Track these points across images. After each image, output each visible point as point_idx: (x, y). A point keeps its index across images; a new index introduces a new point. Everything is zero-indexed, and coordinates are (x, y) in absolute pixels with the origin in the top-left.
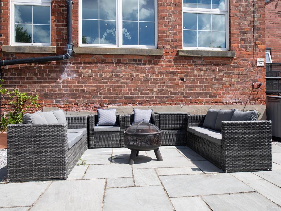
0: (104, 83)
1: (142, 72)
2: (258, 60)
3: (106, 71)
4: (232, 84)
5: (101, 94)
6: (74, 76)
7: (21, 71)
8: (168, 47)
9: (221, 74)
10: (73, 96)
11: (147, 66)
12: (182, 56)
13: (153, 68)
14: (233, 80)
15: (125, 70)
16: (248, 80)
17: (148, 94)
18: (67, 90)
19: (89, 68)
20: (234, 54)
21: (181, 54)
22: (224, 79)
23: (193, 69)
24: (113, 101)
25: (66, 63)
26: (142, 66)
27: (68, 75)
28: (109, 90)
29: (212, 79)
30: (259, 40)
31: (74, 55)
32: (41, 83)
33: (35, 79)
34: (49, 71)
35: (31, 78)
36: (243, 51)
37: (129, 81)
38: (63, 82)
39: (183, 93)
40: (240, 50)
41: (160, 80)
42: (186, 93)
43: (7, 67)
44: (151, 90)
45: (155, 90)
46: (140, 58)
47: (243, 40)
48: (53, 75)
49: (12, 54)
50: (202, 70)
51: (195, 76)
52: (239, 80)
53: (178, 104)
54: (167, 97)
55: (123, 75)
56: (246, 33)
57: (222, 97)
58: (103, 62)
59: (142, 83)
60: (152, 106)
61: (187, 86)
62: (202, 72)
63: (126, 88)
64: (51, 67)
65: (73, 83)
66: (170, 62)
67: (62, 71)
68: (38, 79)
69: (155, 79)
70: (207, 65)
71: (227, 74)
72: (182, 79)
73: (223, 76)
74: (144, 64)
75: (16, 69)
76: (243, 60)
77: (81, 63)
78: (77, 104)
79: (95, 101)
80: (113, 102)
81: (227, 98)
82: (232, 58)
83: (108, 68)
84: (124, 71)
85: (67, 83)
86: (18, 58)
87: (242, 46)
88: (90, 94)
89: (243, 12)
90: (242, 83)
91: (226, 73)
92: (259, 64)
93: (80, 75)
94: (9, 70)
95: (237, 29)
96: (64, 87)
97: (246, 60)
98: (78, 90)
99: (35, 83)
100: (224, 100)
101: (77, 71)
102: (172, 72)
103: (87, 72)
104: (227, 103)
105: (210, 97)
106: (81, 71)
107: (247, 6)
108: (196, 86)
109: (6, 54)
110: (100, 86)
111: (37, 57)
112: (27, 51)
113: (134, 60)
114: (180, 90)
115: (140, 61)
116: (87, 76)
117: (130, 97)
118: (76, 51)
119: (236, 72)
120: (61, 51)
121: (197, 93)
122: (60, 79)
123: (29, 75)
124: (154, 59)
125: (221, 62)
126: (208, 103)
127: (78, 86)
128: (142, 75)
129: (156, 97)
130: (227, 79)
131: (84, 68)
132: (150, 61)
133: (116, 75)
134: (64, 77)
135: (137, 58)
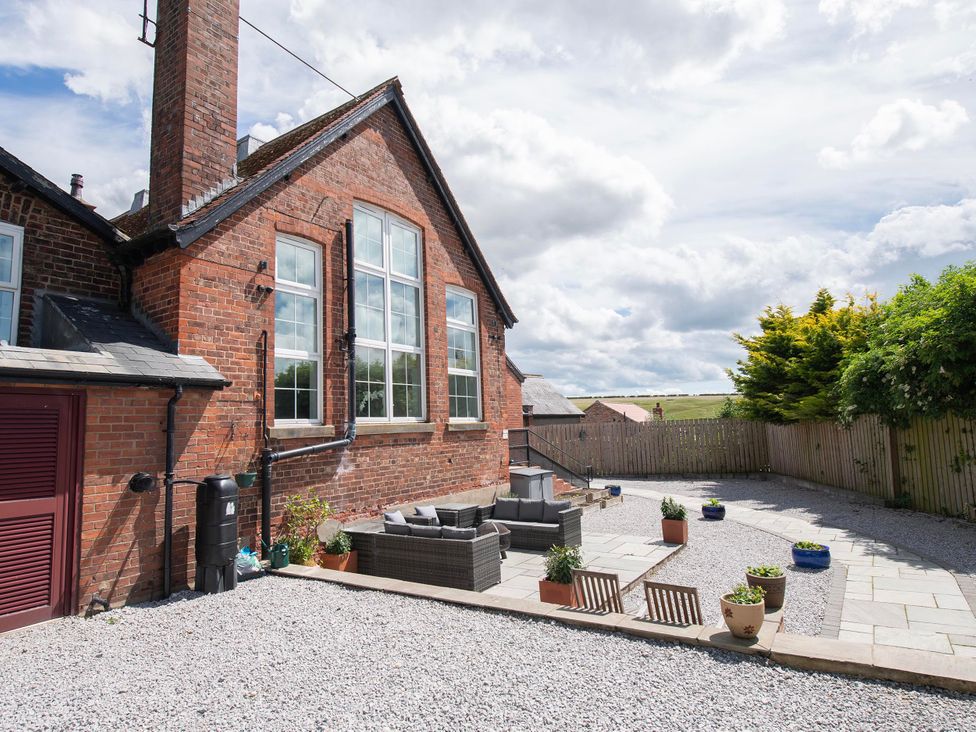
0: (383, 474)
1: (417, 455)
2: (504, 431)
3: (385, 458)
4: (487, 461)
5: (379, 491)
7: (290, 467)
8: (438, 420)
9: (479, 450)
10: (351, 498)
11: (421, 446)
12: (450, 431)
13: (425, 449)
14: (487, 457)
15: (401, 454)
17: (422, 484)
18: (343, 491)
19: (367, 455)
20: (488, 426)
21: (450, 429)
22: (481, 456)
23: (457, 447)
24: (391, 499)
26: (416, 447)
28: (386, 484)
29: (472, 458)
32: (314, 483)
33: (308, 479)
34: (325, 464)
35: (303, 478)
37: (405, 469)
38: (339, 480)
39: (451, 479)
40: (491, 421)
41: (432, 463)
42: (454, 478)
44: (425, 479)
45: (428, 477)
46: (415, 436)
47: (492, 408)
48: (328, 469)
49: (281, 441)
50: (465, 447)
51: (460, 455)
52: (492, 456)
53: (448, 493)
54: (439, 486)
55: (400, 461)
57: (480, 478)
58: (381, 444)
59: (417, 470)
61: (454, 469)
62: (465, 450)
63: (403, 479)
64: (326, 457)
65: (350, 478)
66: (439, 439)
67: (338, 462)
68: (311, 477)
69: (428, 464)
70: (468, 441)
72: (450, 461)
73: (480, 453)
74: (419, 444)
76: (494, 432)
77: (358, 449)
78: (354, 510)
82: (486, 431)
83: (386, 452)
84: (399, 456)
85: (345, 479)
88: (368, 493)
89: (491, 376)
90: (494, 460)
91: (482, 449)
92: (504, 437)
93: (358, 466)
95: (488, 396)
96: (340, 486)
97: (496, 433)
98: (355, 489)
99: (307, 484)
100: (482, 482)
101: (354, 461)
102: (442, 453)
103: (364, 460)
104: (485, 486)
106: (359, 459)
108: (461, 468)
109: (277, 441)
110: (378, 480)
112: (302, 436)
113: (410, 440)
114: (449, 475)
115: (414, 440)
116: (365, 467)
119: (489, 447)
121: (462, 477)
122: (336, 474)
123: (301, 472)
124: (426, 437)
125: (478, 435)
127: (355, 483)
128: (417, 459)
129: (432, 487)
130: (483, 456)
131: (362, 456)
132: (423, 440)
133: (393, 462)
134: (340, 470)
135: (412, 437)
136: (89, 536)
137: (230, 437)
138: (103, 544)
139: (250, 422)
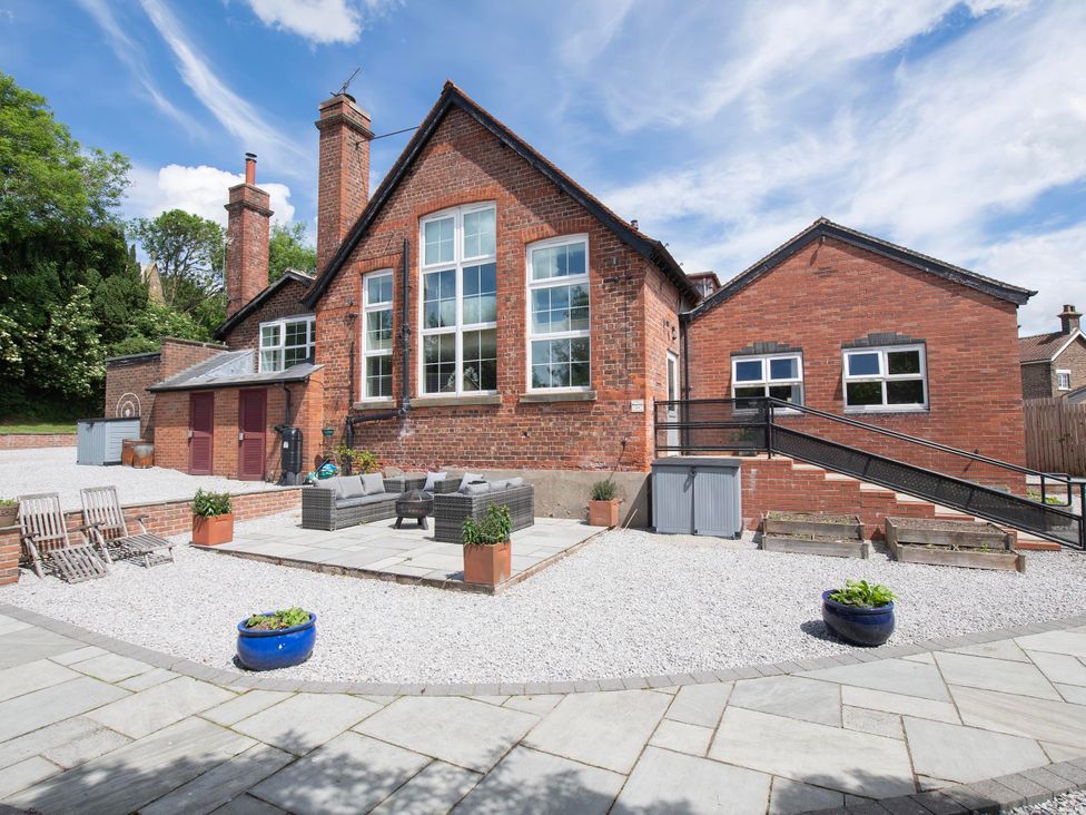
0: (440, 440)
1: (478, 426)
2: (633, 402)
3: (442, 426)
4: (594, 440)
5: (436, 453)
6: (412, 432)
7: (368, 428)
8: (509, 392)
9: (577, 425)
10: (411, 455)
11: (484, 418)
12: (525, 403)
13: (491, 420)
14: (594, 434)
15: (460, 425)
16: (617, 433)
17: (486, 453)
18: (405, 449)
19: (425, 423)
20: (593, 396)
21: (521, 401)
22: (581, 433)
23: (539, 420)
25: (404, 418)
26: (478, 418)
27: (407, 432)
28: (444, 448)
29: (564, 433)
30: (634, 371)
31: (410, 408)
32: (384, 440)
33: (379, 437)
34: (391, 428)
36: (610, 389)
37: (465, 438)
38: (402, 440)
39: (525, 454)
40: (604, 388)
41: (499, 435)
42: (530, 453)
43: (358, 425)
44: (489, 449)
45: (493, 448)
46: (476, 408)
47: (609, 373)
48: (394, 432)
49: (361, 411)
50: (550, 420)
51: (542, 429)
52: (604, 433)
53: (520, 467)
54: (506, 458)
55: (458, 430)
56: (614, 362)
57: (578, 459)
58: (439, 415)
59: (478, 439)
60: (490, 470)
61: (531, 444)
62: (551, 424)
63: (461, 447)
64: (392, 423)
65: (411, 440)
66: (511, 411)
67: (401, 427)
68: (381, 436)
69: (493, 435)
70: (557, 414)
71: (586, 425)
72: (525, 434)
73: (579, 429)
74: (481, 416)
75: (365, 427)
76: (610, 404)
77: (417, 418)
79: (431, 462)
80: (449, 463)
81: (586, 460)
82: (593, 402)
83: (444, 422)
84: (458, 426)
85: (406, 440)
86: (367, 414)
87: (608, 383)
88: (426, 453)
89: (609, 332)
90: (609, 439)
91: (583, 424)
92: (634, 409)
93: (417, 431)
94: (359, 428)
95: (601, 358)
96: (403, 444)
97: (615, 403)
98: (415, 449)
99: (379, 440)
100: (581, 464)
101: (414, 427)
102: (513, 425)
103: (424, 427)
104: (585, 469)
105: (562, 458)
106: (418, 426)
107: (615, 321)
108: (544, 444)
109: (358, 411)
110: (436, 444)
111: (381, 413)
113: (471, 411)
114: (522, 449)
115: (476, 412)
116: (423, 432)
117: (465, 458)
118: (413, 403)
119: (599, 422)
120: (400, 405)
121: (543, 453)
122: (400, 436)
123: (375, 432)
124: (492, 408)
125: (577, 408)
126: (559, 468)
127: (415, 444)
128: (479, 430)
129: (495, 458)
130: (586, 433)
131: (421, 423)
132: (488, 411)
133: (452, 430)
134: (403, 433)
135: (472, 409)
136: (269, 450)
137: (337, 409)
138: (272, 453)
139: (346, 400)
